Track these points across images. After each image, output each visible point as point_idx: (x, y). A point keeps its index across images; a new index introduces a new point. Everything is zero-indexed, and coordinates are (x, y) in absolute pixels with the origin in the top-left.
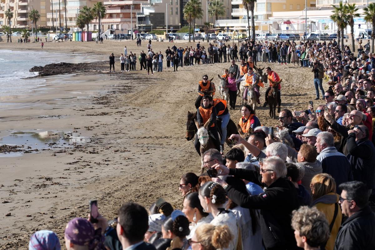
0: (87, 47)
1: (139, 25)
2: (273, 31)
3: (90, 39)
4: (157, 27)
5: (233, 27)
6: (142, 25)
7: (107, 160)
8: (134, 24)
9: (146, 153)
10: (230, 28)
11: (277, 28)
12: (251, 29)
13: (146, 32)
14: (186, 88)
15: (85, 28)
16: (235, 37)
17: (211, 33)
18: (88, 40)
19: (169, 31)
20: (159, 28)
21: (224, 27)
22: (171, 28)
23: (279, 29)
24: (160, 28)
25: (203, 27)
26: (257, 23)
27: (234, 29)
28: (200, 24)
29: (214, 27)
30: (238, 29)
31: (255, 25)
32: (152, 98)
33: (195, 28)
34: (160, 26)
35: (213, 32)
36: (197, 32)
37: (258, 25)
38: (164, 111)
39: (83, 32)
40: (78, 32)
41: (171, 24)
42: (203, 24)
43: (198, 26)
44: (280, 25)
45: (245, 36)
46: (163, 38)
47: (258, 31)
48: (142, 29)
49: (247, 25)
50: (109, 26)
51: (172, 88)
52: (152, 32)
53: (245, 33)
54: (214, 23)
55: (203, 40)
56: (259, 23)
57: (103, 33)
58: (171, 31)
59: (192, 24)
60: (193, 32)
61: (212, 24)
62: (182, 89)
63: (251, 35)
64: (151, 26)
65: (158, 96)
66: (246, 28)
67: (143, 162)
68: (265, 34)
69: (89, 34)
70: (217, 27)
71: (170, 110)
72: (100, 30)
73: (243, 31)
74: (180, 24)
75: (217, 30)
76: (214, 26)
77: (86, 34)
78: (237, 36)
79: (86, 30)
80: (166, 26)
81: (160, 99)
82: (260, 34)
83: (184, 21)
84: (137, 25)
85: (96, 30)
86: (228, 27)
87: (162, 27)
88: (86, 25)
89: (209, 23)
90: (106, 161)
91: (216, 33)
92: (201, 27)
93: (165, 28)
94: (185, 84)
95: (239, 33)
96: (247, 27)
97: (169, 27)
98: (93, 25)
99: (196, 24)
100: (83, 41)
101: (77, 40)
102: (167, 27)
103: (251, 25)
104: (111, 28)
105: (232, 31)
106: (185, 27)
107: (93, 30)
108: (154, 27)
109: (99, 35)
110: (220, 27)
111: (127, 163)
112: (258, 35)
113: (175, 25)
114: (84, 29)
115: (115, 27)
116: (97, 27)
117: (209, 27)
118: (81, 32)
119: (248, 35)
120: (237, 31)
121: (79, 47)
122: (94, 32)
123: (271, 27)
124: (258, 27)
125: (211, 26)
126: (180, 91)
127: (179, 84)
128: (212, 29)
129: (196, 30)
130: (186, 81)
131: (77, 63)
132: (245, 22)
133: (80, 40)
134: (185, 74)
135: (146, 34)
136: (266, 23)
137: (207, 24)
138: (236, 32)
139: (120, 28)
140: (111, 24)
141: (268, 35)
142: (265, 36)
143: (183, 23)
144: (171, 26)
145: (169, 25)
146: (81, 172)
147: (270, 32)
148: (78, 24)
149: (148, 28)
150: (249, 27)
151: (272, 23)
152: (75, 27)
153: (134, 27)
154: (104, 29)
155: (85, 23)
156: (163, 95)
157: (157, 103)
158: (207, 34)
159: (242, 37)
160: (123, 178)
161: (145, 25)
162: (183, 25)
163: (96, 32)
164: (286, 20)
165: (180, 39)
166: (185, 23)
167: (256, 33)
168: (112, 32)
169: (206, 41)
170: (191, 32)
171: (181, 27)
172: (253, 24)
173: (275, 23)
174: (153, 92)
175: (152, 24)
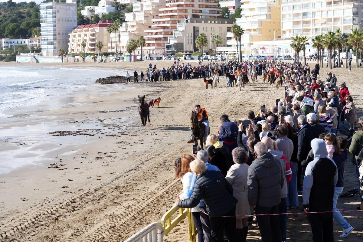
0: (133, 65)
1: (167, 51)
2: (254, 54)
3: (135, 60)
4: (179, 52)
5: (228, 52)
6: (169, 51)
7: (142, 140)
8: (164, 50)
9: (167, 136)
10: (226, 52)
11: (256, 52)
12: (239, 53)
13: (171, 55)
14: (195, 92)
15: (132, 53)
16: (229, 58)
17: (213, 56)
18: (134, 61)
19: (186, 55)
20: (180, 53)
21: (222, 52)
22: (188, 52)
23: (257, 52)
24: (181, 52)
25: (208, 51)
26: (243, 49)
27: (228, 53)
28: (207, 50)
29: (215, 52)
30: (231, 53)
31: (242, 50)
32: (173, 99)
33: (203, 52)
34: (180, 51)
35: (215, 55)
36: (205, 55)
37: (244, 50)
38: (181, 108)
39: (131, 56)
40: (128, 56)
41: (188, 50)
42: (208, 50)
43: (205, 51)
44: (258, 50)
45: (235, 58)
46: (182, 59)
47: (244, 54)
48: (169, 54)
49: (237, 51)
50: (148, 51)
51: (187, 92)
52: (175, 55)
53: (235, 55)
54: (216, 49)
55: (208, 60)
56: (245, 49)
57: (144, 56)
58: (187, 55)
59: (201, 50)
60: (202, 55)
61: (214, 50)
62: (193, 93)
63: (239, 56)
64: (174, 51)
65: (177, 98)
66: (236, 53)
67: (165, 142)
68: (248, 56)
69: (135, 57)
70: (217, 52)
71: (184, 107)
72: (141, 55)
73: (234, 54)
74: (193, 50)
75: (217, 54)
76: (215, 51)
77: (133, 57)
78: (230, 58)
79: (133, 54)
80: (184, 51)
81: (178, 100)
82: (245, 56)
83: (196, 48)
84: (166, 51)
85: (139, 54)
86: (224, 52)
87: (182, 52)
88: (133, 51)
89: (212, 49)
90: (141, 141)
91: (216, 55)
92: (207, 52)
93: (184, 52)
94: (195, 89)
95: (232, 55)
97: (186, 52)
98: (137, 51)
99: (203, 50)
100: (131, 61)
101: (127, 61)
102: (185, 52)
103: (239, 50)
104: (149, 53)
105: (227, 54)
106: (197, 52)
107: (137, 54)
108: (177, 52)
109: (141, 57)
110: (219, 52)
111: (154, 143)
112: (243, 57)
113: (190, 50)
114: (131, 54)
115: (151, 52)
116: (140, 52)
117: (212, 52)
118: (129, 55)
119: (237, 57)
120: (230, 54)
121: (129, 66)
122: (138, 55)
123: (252, 51)
124: (243, 51)
125: (214, 51)
126: (191, 94)
127: (192, 90)
128: (214, 53)
129: (204, 54)
130: (196, 88)
132: (235, 48)
133: (129, 60)
134: (195, 83)
135: (171, 56)
136: (249, 49)
137: (211, 50)
138: (230, 55)
139: (155, 53)
140: (149, 50)
141: (250, 57)
142: (248, 57)
143: (196, 49)
144: (188, 51)
145: (187, 50)
146: (125, 148)
147: (252, 55)
148: (128, 50)
149: (173, 52)
150: (238, 52)
151: (253, 49)
152: (125, 52)
153: (164, 52)
154: (145, 53)
155: (132, 50)
156: (180, 97)
157: (176, 103)
158: (211, 56)
159: (233, 58)
160: (152, 152)
161: (171, 51)
162: (195, 51)
163: (139, 56)
164: (262, 47)
165: (193, 60)
166: (197, 49)
167: (242, 55)
168: (149, 55)
169: (210, 61)
170: (201, 55)
171: (194, 52)
172: (241, 50)
173: (255, 49)
174: (174, 95)
175: (175, 50)
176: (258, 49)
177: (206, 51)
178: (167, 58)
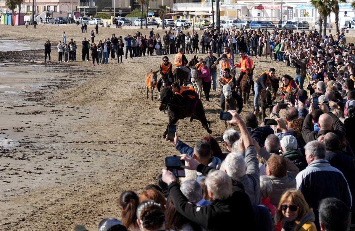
0: (18, 31)
1: (81, 7)
2: (242, 17)
3: (22, 22)
4: (103, 10)
5: (194, 12)
6: (84, 7)
7: (39, 168)
8: (75, 6)
9: (86, 160)
10: (190, 13)
11: (246, 13)
12: (215, 14)
13: (89, 15)
14: (136, 83)
15: (17, 10)
16: (196, 23)
17: (167, 18)
18: (19, 24)
19: (117, 15)
20: (105, 12)
21: (183, 11)
22: (120, 11)
23: (248, 15)
24: (106, 10)
25: (158, 11)
26: (222, 7)
27: (195, 14)
28: (154, 7)
29: (171, 12)
30: (199, 14)
31: (221, 9)
32: (94, 95)
33: (148, 12)
34: (106, 9)
35: (170, 17)
36: (151, 16)
37: (224, 10)
38: (109, 111)
39: (13, 14)
40: (8, 14)
41: (120, 6)
42: (158, 8)
43: (152, 10)
44: (250, 10)
45: (208, 23)
46: (109, 23)
47: (224, 17)
48: (84, 12)
49: (210, 9)
50: (45, 7)
51: (119, 83)
52: (96, 15)
53: (208, 19)
54: (172, 7)
55: (158, 27)
56: (225, 8)
57: (37, 15)
58: (119, 15)
59: (144, 7)
60: (145, 17)
61: (169, 8)
62: (132, 84)
63: (215, 21)
64: (95, 9)
65: (102, 92)
66: (210, 14)
67: (82, 171)
68: (232, 21)
69: (21, 16)
70: (175, 12)
71: (116, 109)
72: (34, 12)
73: (206, 16)
74: (130, 7)
75: (174, 15)
76: (170, 10)
77: (17, 17)
78: (199, 23)
79: (18, 12)
80: (113, 9)
81: (104, 96)
82: (227, 21)
83: (135, 3)
84: (79, 7)
85: (29, 12)
86: (188, 12)
87: (108, 10)
88: (18, 6)
89: (165, 6)
90: (38, 169)
91: (173, 18)
92: (156, 11)
93: (112, 11)
94: (134, 78)
95: (201, 18)
96: (210, 12)
97: (117, 10)
98: (26, 6)
99: (149, 8)
100: (13, 25)
101: (6, 23)
102: (114, 11)
103: (215, 9)
104: (48, 10)
105: (192, 16)
106: (136, 10)
107: (25, 12)
108: (100, 10)
109: (33, 18)
110: (178, 11)
111: (62, 173)
112: (223, 22)
113: (124, 8)
114: (14, 10)
115: (52, 9)
116: (31, 9)
117: (165, 11)
118: (11, 14)
119: (211, 22)
120: (198, 16)
121: (8, 32)
122: (26, 14)
123: (239, 13)
124: (223, 12)
125: (168, 10)
126: (128, 87)
127: (128, 79)
128: (168, 14)
129: (149, 14)
130: (137, 75)
131: (6, 51)
132: (208, 6)
133: (10, 23)
134: (135, 67)
135: (89, 17)
136: (233, 8)
137: (163, 7)
138: (197, 18)
139: (58, 10)
140: (47, 5)
141: (236, 22)
142: (232, 23)
143: (134, 6)
144: (120, 9)
145: (117, 7)
146: (8, 182)
147: (238, 18)
148: (8, 4)
149: (92, 10)
150: (213, 12)
151: (240, 8)
152: (4, 7)
153: (75, 9)
154: (39, 10)
155: (17, 3)
156: (109, 92)
157: (100, 101)
158: (163, 19)
159: (204, 24)
160: (58, 190)
161: (88, 7)
162: (133, 9)
163: (28, 14)
164: (257, 5)
165: (129, 25)
166: (136, 6)
167: (221, 20)
168: (48, 15)
169: (160, 28)
170: (143, 16)
171: (132, 11)
172: (218, 9)
173: (244, 7)
174: (96, 88)
175: (96, 7)
176: (251, 9)
177: (154, 10)
178: (80, 20)
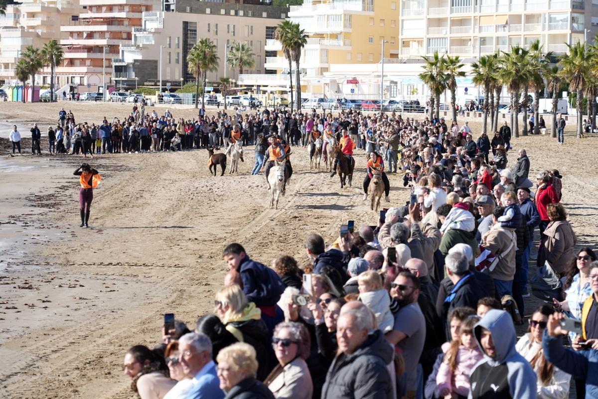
0: (31, 111)
1: (117, 79)
2: (331, 94)
3: (36, 98)
4: (145, 83)
5: (267, 86)
6: (121, 79)
7: (45, 300)
8: (108, 77)
9: (109, 289)
10: (261, 88)
11: (336, 89)
12: (295, 90)
13: (127, 90)
14: (183, 183)
15: (29, 82)
16: (270, 102)
17: (230, 95)
18: (33, 101)
19: (164, 90)
20: (148, 85)
21: (253, 86)
22: (168, 84)
23: (338, 91)
24: (150, 84)
25: (219, 84)
26: (304, 81)
27: (269, 89)
28: (214, 80)
29: (236, 86)
30: (274, 89)
31: (302, 83)
32: (127, 200)
33: (205, 86)
34: (150, 81)
35: (235, 92)
36: (209, 92)
37: (306, 84)
39: (25, 87)
40: (18, 88)
41: (168, 78)
42: (219, 80)
43: (211, 84)
44: (340, 85)
45: (285, 101)
46: (153, 101)
47: (307, 93)
48: (121, 86)
49: (289, 85)
50: (68, 78)
51: (162, 183)
52: (136, 90)
53: (285, 96)
54: (237, 79)
55: (218, 106)
56: (308, 81)
57: (58, 89)
58: (167, 90)
59: (200, 79)
60: (202, 93)
61: (234, 81)
62: (177, 185)
63: (294, 99)
64: (135, 81)
65: (138, 196)
66: (288, 89)
67: (103, 304)
68: (317, 99)
69: (35, 91)
70: (241, 86)
72: (52, 86)
73: (283, 92)
74: (182, 79)
75: (241, 91)
76: (235, 83)
77: (30, 91)
78: (273, 101)
79: (31, 84)
80: (159, 81)
81: (140, 201)
82: (310, 99)
83: (188, 74)
84: (113, 79)
85: (46, 85)
86: (258, 86)
87: (153, 84)
88: (31, 77)
89: (228, 79)
90: (44, 302)
91: (239, 94)
92: (216, 85)
93: (158, 84)
94: (182, 177)
95: (276, 95)
96: (288, 87)
97: (164, 83)
98: (42, 77)
99: (207, 80)
100: (24, 102)
101: (15, 99)
102: (160, 84)
103: (294, 83)
104: (72, 82)
105: (264, 92)
106: (190, 84)
107: (41, 84)
108: (141, 83)
109: (52, 92)
110: (246, 86)
111: (76, 306)
112: (305, 100)
113: (174, 80)
114: (26, 82)
115: (77, 81)
116: (49, 81)
117: (228, 85)
118: (21, 87)
119: (290, 100)
120: (272, 92)
121: (19, 112)
122: (42, 88)
123: (327, 88)
124: (305, 87)
125: (232, 83)
126: (173, 188)
127: (174, 177)
128: (232, 89)
129: (207, 89)
130: (185, 172)
132: (285, 79)
133: (20, 99)
134: (184, 161)
135: (126, 93)
136: (319, 81)
137: (226, 80)
138: (271, 95)
139: (86, 83)
140: (70, 76)
141: (322, 100)
142: (317, 102)
143: (187, 78)
144: (168, 81)
145: (165, 80)
146: (2, 319)
147: (325, 95)
148: (17, 74)
149: (131, 83)
150: (291, 87)
151: (328, 82)
152: (12, 78)
153: (109, 81)
154: (60, 82)
155: (30, 73)
156: (146, 195)
157: (134, 208)
158: (225, 95)
159: (280, 103)
160: (68, 331)
161: (126, 79)
162: (186, 80)
163: (46, 88)
164: (350, 78)
165: (181, 103)
166: (190, 77)
167: (302, 97)
168: (72, 89)
169: (222, 108)
170: (199, 92)
171: (184, 84)
172: (299, 83)
173: (333, 81)
174: (130, 189)
175: (137, 78)
176: (342, 84)
177: (214, 83)
178: (115, 96)
